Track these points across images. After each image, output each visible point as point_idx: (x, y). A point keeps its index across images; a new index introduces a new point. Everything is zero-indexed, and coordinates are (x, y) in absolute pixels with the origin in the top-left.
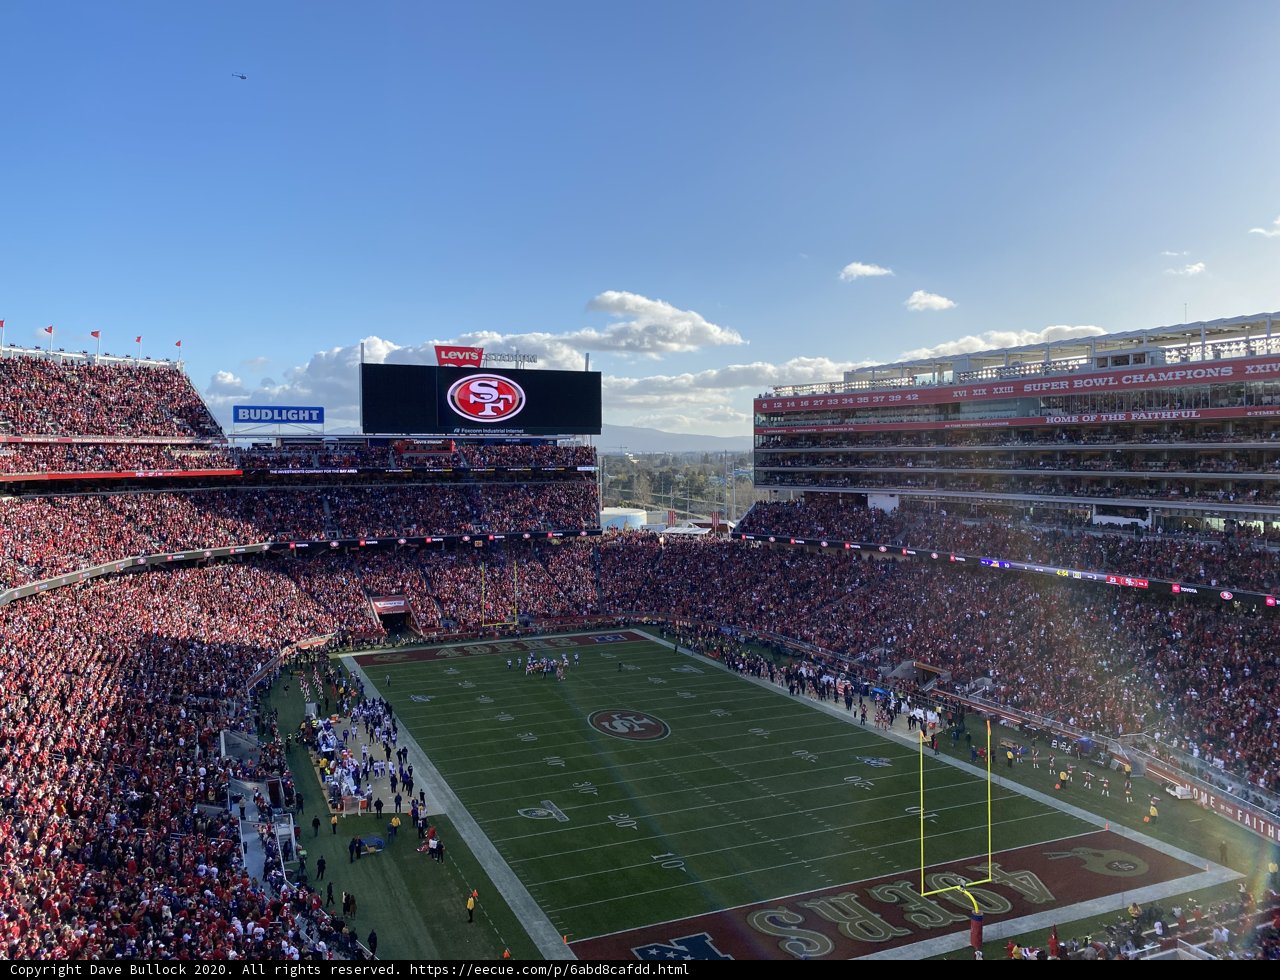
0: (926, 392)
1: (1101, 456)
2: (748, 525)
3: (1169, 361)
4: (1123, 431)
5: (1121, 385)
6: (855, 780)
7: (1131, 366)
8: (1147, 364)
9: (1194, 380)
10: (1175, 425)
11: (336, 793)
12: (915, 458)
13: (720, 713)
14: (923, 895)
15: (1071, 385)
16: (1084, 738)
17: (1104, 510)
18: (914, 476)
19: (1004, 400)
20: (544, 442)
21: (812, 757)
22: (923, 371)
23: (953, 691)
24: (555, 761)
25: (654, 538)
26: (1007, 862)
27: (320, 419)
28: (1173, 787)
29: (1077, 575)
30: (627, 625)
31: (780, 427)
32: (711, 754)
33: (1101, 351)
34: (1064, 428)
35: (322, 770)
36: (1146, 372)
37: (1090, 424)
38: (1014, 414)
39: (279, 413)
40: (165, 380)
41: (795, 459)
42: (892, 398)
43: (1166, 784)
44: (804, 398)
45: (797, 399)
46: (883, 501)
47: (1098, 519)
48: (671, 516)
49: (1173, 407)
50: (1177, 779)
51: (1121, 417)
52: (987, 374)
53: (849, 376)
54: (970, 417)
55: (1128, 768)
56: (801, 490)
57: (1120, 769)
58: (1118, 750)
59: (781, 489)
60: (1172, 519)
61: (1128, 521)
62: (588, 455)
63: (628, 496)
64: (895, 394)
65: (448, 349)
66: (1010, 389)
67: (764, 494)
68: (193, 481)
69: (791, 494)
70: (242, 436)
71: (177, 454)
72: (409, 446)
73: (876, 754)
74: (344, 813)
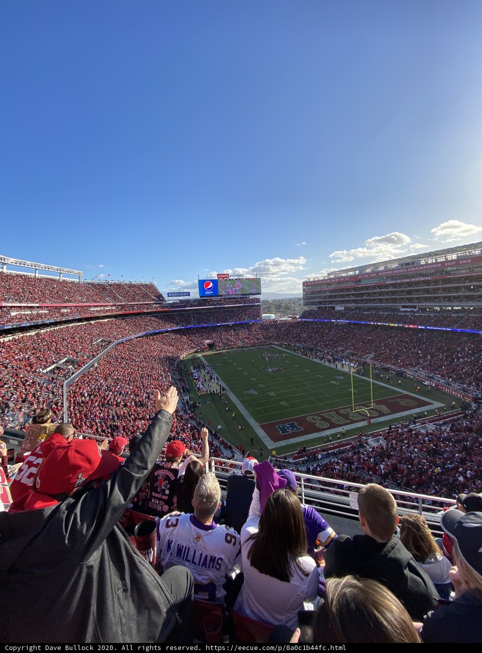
0: (351, 277)
1: (402, 292)
2: (303, 316)
3: (422, 263)
4: (410, 284)
5: (408, 271)
6: (334, 382)
7: (411, 266)
8: (416, 264)
9: (429, 268)
10: (424, 282)
11: (199, 388)
12: (348, 296)
13: (296, 366)
14: (354, 411)
15: (393, 272)
16: (399, 370)
17: (403, 307)
18: (348, 301)
19: (374, 277)
20: (246, 297)
21: (322, 377)
22: (350, 271)
23: (361, 358)
24: (253, 379)
25: (277, 321)
26: (377, 403)
27: (189, 295)
28: (425, 382)
29: (396, 325)
30: (271, 344)
31: (309, 289)
32: (295, 376)
33: (402, 262)
34: (392, 285)
35: (195, 383)
36: (415, 267)
37: (399, 283)
38: (377, 282)
39: (179, 294)
40: (150, 287)
41: (315, 298)
42: (341, 279)
43: (423, 381)
44: (316, 281)
45: (314, 281)
46: (339, 308)
47: (402, 309)
48: (281, 315)
49: (423, 277)
50: (426, 379)
51: (408, 280)
52: (368, 271)
53: (329, 274)
54: (364, 283)
55: (412, 377)
56: (317, 306)
57: (410, 377)
58: (408, 372)
59: (311, 306)
60: (424, 308)
61: (411, 309)
62: (258, 300)
63: (270, 311)
64: (342, 278)
65: (220, 275)
66: (375, 275)
67: (306, 308)
68: (159, 312)
69: (314, 308)
70: (170, 300)
71: (154, 306)
72: (212, 300)
73: (340, 376)
74: (202, 393)
